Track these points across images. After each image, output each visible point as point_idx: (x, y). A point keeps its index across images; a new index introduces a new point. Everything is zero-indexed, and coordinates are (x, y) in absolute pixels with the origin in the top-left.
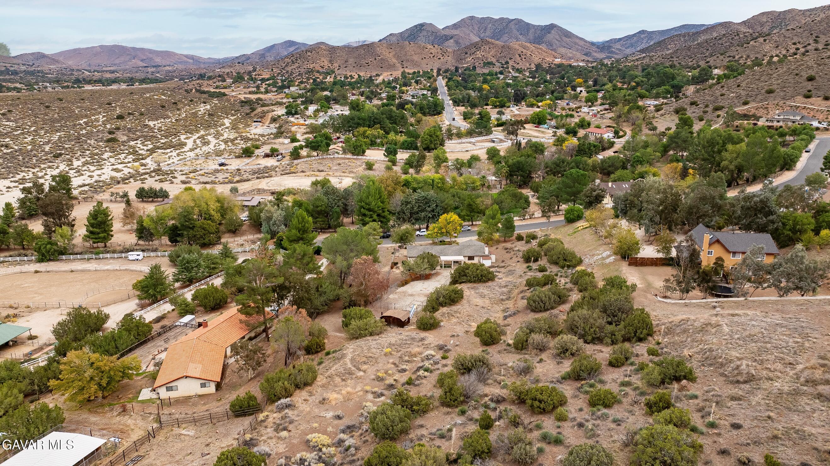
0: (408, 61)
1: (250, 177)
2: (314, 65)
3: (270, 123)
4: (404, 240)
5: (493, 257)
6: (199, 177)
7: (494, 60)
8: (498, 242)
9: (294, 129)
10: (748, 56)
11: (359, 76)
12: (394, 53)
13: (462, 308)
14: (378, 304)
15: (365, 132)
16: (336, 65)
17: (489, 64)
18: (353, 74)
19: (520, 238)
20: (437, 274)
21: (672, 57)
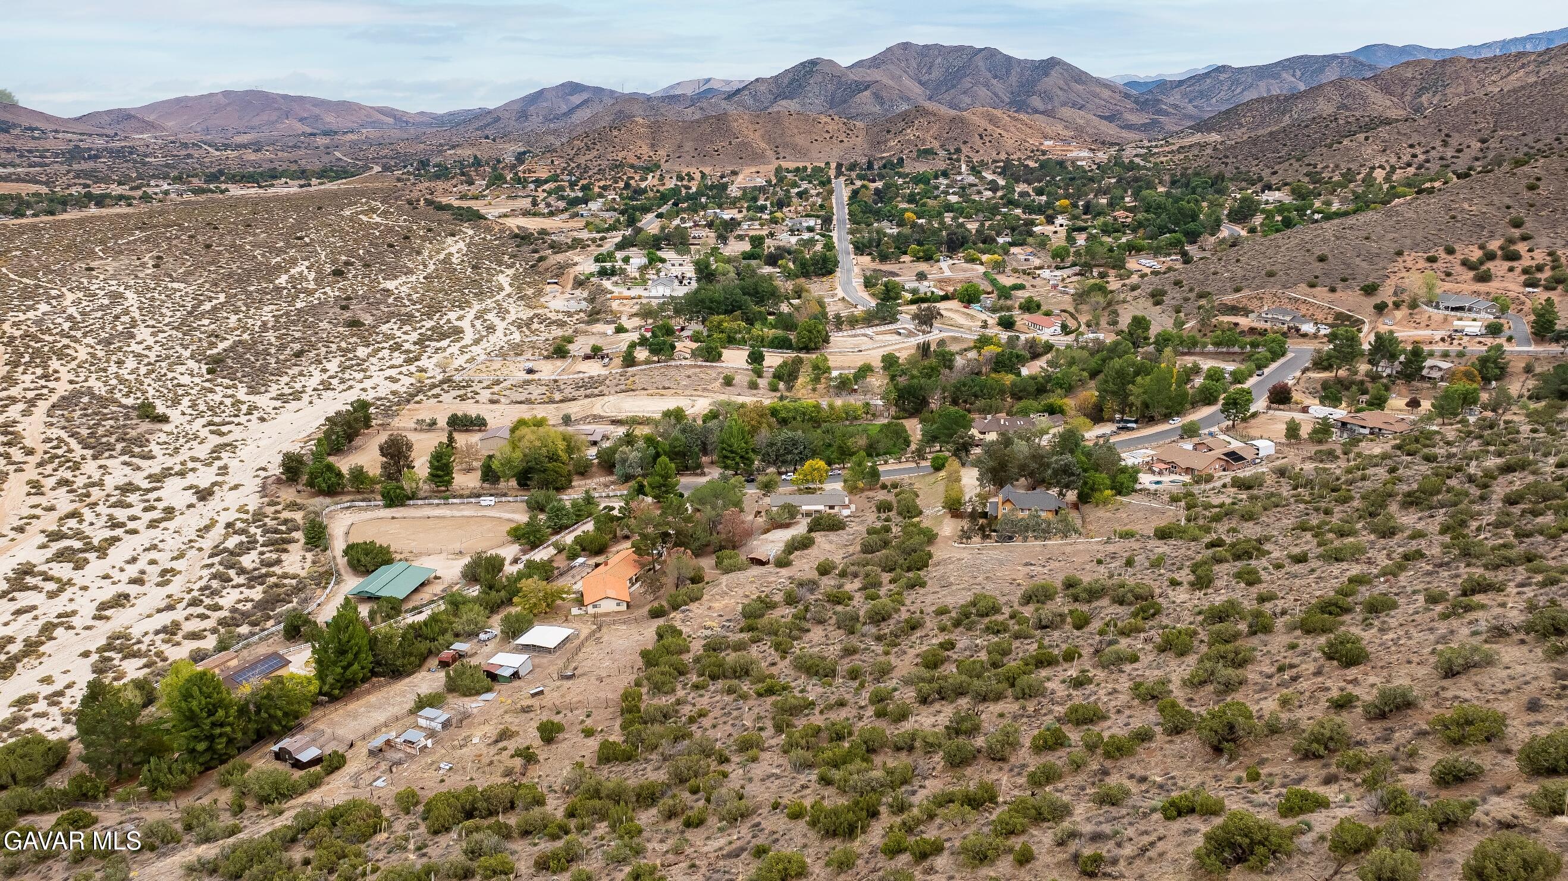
0: (786, 145)
1: (576, 394)
2: (625, 153)
3: (574, 288)
4: (768, 487)
5: (853, 507)
6: (507, 393)
7: (936, 144)
8: (862, 490)
9: (615, 305)
10: (1337, 166)
11: (703, 175)
12: (762, 131)
13: (813, 551)
14: (744, 549)
15: (720, 323)
17: (929, 153)
18: (692, 170)
19: (884, 487)
20: (797, 523)
21: (1227, 157)
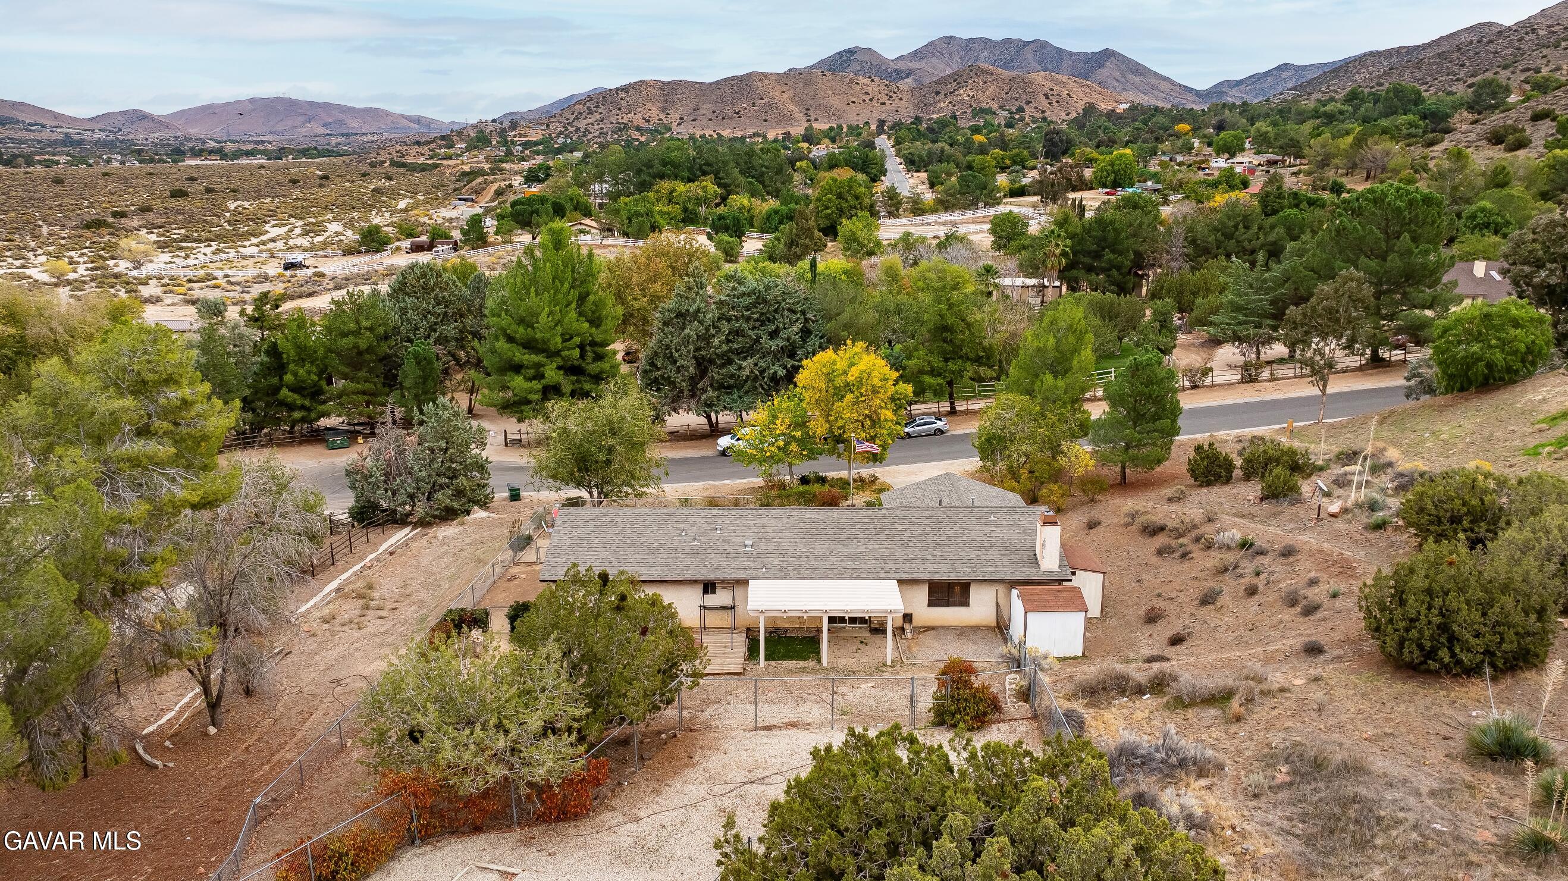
0: (819, 107)
2: (631, 115)
7: (994, 106)
8: (1096, 488)
12: (791, 93)
16: (675, 116)
17: (984, 112)
18: (708, 133)
